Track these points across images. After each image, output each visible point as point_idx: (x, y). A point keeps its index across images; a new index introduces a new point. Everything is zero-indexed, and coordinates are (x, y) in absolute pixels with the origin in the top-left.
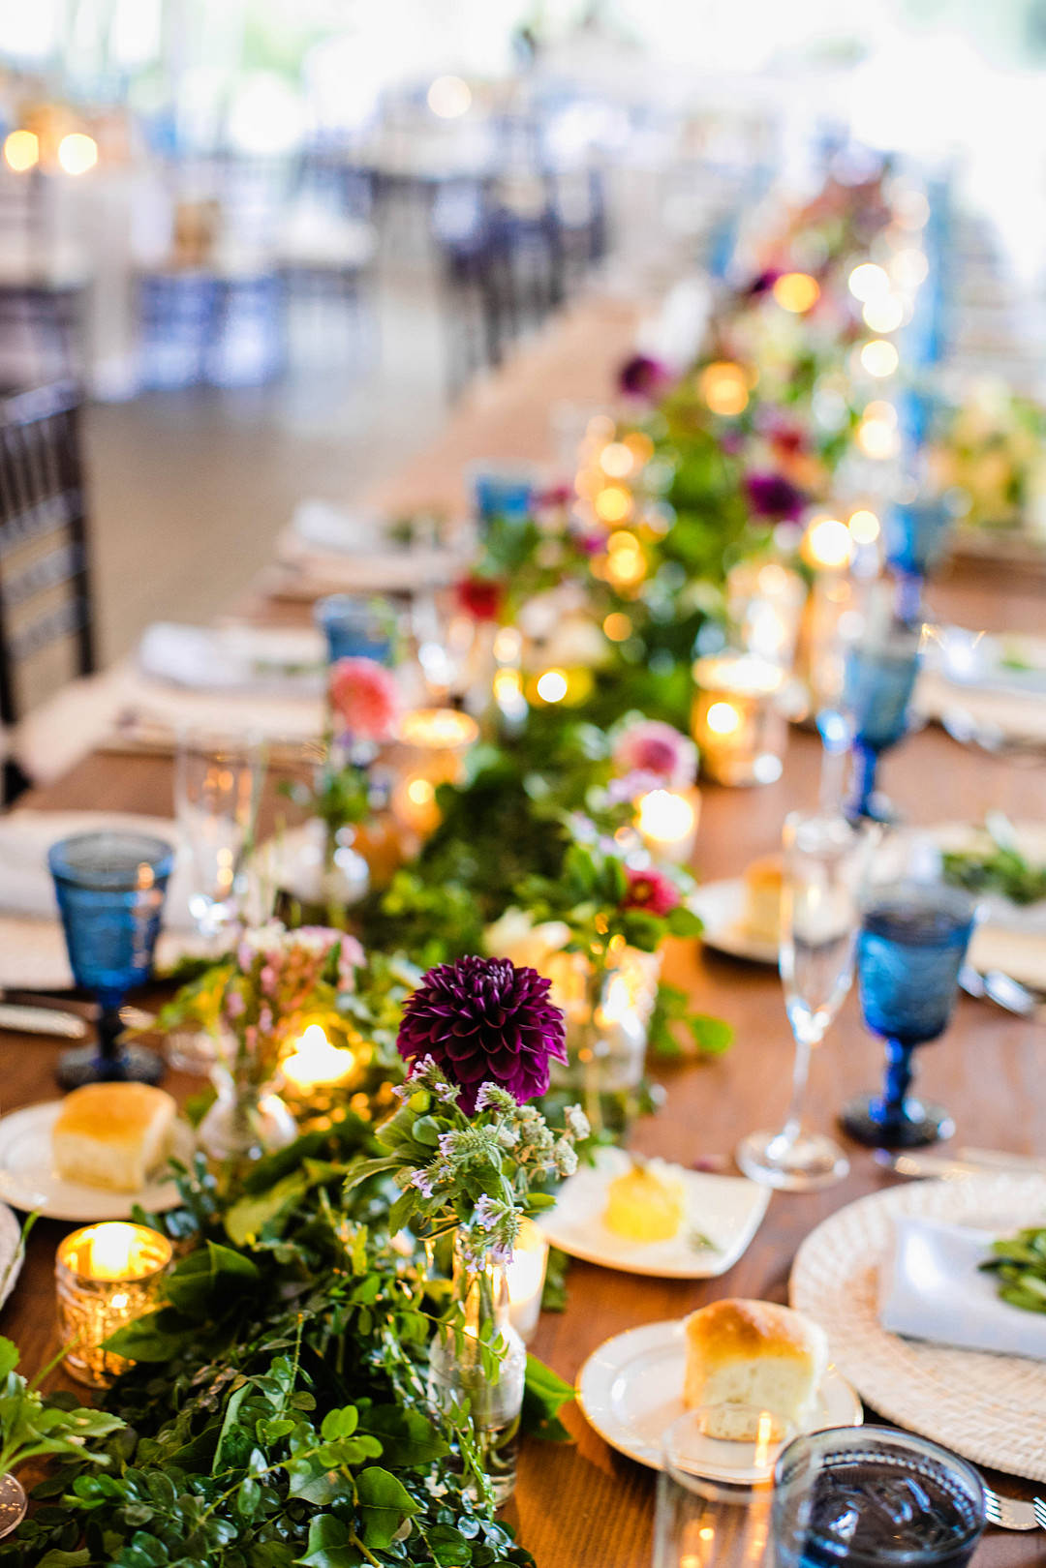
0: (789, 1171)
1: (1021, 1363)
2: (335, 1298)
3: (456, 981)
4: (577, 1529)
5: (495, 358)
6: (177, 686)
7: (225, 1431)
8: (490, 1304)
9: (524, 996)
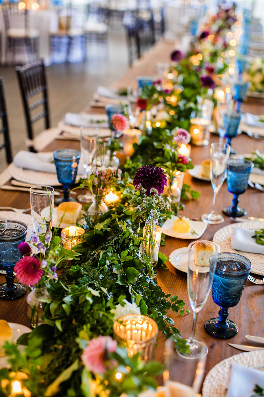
0: (212, 221)
1: (261, 255)
2: (120, 237)
3: (145, 169)
4: (169, 284)
5: (139, 56)
6: (73, 126)
7: (100, 259)
8: (152, 236)
9: (159, 172)
